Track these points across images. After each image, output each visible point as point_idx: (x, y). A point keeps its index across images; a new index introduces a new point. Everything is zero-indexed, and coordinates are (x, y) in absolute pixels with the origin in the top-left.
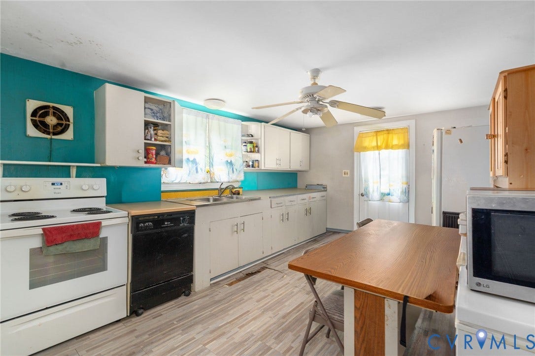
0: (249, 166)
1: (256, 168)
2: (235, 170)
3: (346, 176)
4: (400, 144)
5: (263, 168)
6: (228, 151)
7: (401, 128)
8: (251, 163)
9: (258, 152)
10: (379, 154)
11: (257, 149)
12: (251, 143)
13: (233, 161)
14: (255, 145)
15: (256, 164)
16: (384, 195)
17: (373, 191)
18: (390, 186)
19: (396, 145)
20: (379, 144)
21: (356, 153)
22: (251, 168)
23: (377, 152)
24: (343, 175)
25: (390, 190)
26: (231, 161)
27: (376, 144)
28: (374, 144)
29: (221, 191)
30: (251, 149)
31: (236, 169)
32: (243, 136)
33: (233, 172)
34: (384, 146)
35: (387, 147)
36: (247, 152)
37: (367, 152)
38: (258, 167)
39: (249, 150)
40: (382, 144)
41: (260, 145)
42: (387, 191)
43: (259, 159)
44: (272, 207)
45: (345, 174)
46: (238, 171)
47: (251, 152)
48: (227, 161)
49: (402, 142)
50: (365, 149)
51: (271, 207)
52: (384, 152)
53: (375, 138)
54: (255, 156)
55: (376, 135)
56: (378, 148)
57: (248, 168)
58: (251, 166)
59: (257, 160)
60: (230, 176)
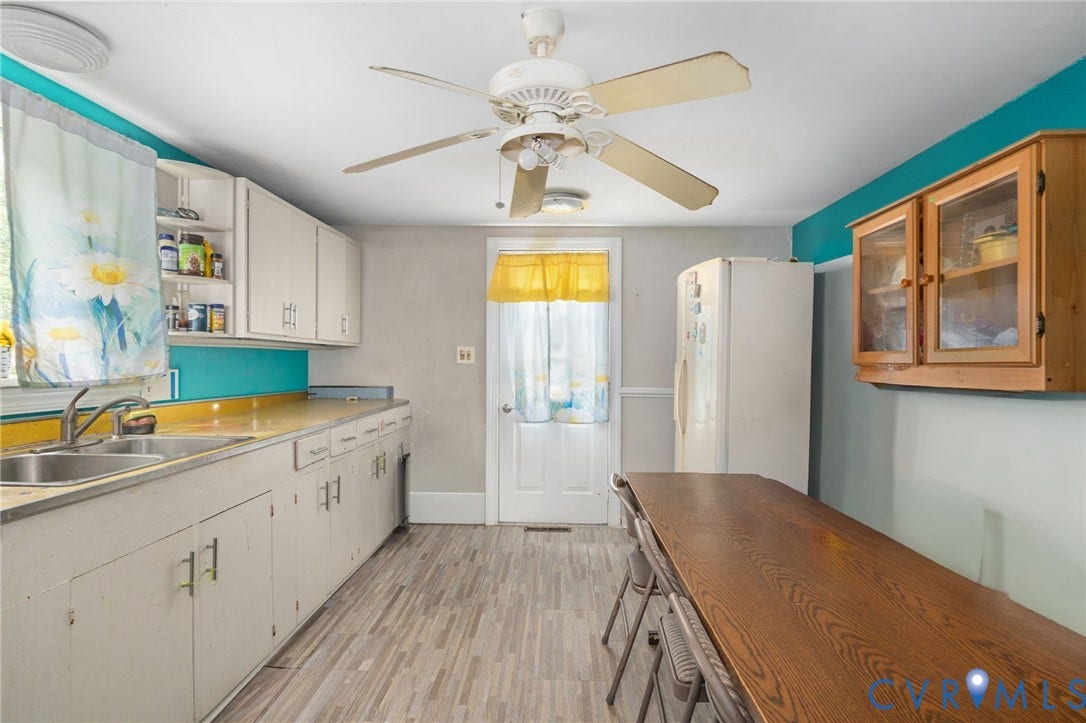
0: (187, 325)
1: (217, 334)
2: (129, 336)
3: (465, 361)
4: (593, 290)
5: (241, 333)
6: (104, 260)
7: (595, 254)
8: (193, 315)
9: (224, 275)
10: (548, 310)
11: (218, 266)
12: (196, 240)
13: (123, 302)
14: (210, 252)
15: (216, 319)
16: (557, 408)
17: (535, 399)
18: (571, 385)
19: (585, 291)
20: (549, 287)
21: (491, 305)
22: (195, 333)
23: (542, 304)
24: (459, 361)
25: (572, 394)
26: (114, 301)
27: (541, 286)
28: (538, 284)
29: (74, 422)
30: (194, 262)
31: (137, 335)
32: (161, 211)
33: (123, 344)
34: (560, 291)
35: (566, 296)
36: (179, 272)
37: (521, 303)
38: (224, 329)
39: (186, 266)
40: (557, 286)
41: (228, 252)
42: (564, 397)
43: (228, 303)
44: (300, 466)
45: (462, 356)
46: (143, 343)
47: (195, 273)
48: (98, 301)
49: (596, 286)
50: (515, 295)
51: (296, 467)
52: (560, 306)
53: (539, 270)
54: (213, 291)
55: (543, 262)
56: (546, 295)
57: (183, 333)
58: (194, 326)
59: (221, 306)
60: (112, 360)
